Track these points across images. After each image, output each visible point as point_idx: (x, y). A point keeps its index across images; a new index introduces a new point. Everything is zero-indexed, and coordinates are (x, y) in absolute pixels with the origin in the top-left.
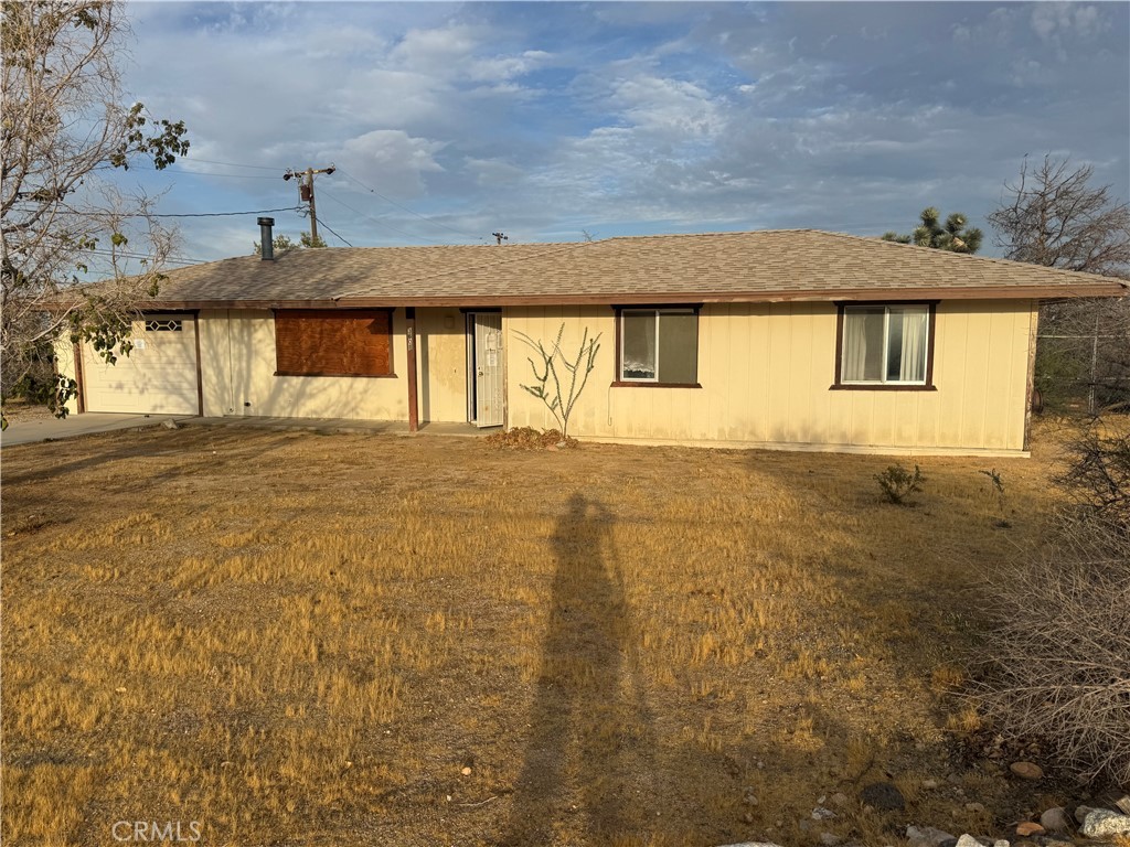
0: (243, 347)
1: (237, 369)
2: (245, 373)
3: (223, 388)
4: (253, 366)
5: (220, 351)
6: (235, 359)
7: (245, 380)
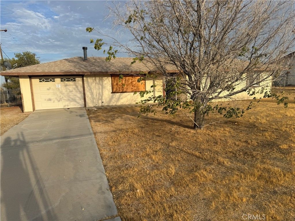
0: (100, 86)
1: (98, 92)
2: (101, 93)
3: (94, 98)
4: (103, 91)
5: (92, 87)
6: (97, 90)
7: (101, 95)
